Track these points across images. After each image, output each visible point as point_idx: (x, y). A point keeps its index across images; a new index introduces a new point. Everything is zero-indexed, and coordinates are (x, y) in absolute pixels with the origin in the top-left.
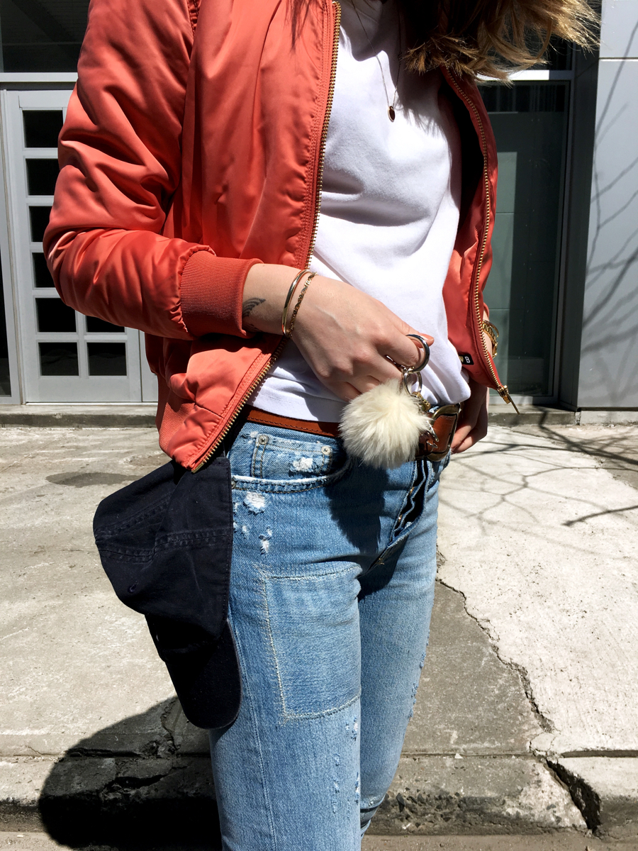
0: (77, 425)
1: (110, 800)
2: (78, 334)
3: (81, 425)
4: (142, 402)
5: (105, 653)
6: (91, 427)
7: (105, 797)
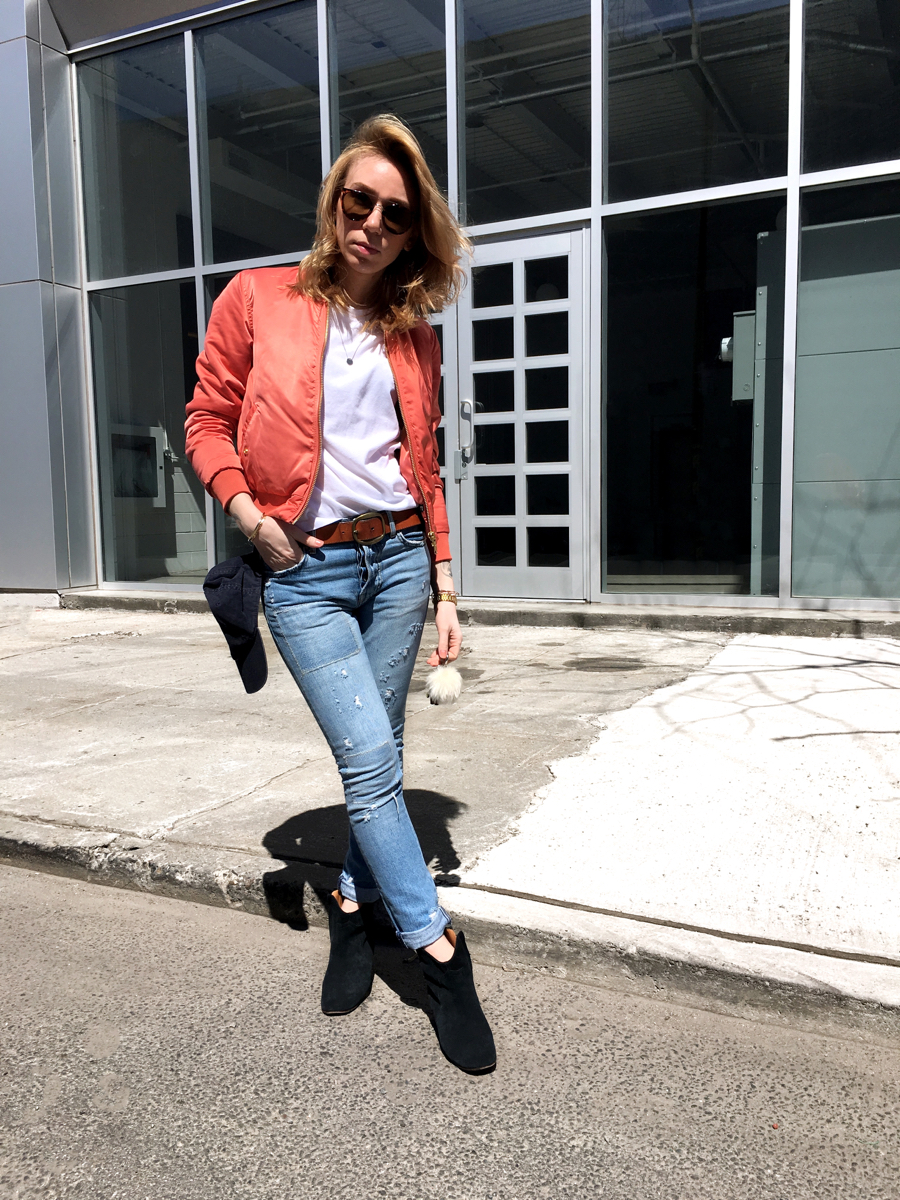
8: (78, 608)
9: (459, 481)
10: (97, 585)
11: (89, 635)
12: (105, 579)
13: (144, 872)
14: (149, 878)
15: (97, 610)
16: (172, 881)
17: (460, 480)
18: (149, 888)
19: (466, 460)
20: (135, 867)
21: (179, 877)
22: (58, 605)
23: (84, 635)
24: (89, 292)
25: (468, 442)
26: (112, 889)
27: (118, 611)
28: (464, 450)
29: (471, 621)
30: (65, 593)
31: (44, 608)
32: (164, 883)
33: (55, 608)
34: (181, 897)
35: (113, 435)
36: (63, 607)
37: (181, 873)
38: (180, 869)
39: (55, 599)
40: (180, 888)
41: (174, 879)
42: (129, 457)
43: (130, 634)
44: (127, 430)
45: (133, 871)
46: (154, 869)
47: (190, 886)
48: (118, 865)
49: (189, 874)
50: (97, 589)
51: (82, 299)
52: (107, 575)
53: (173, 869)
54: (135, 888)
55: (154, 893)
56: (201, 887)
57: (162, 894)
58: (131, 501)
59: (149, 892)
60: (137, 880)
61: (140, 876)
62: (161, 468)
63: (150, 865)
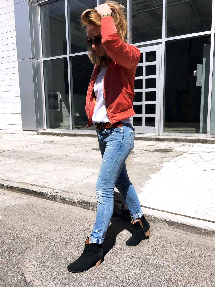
8: (41, 135)
10: (45, 129)
11: (44, 141)
12: (47, 128)
13: (59, 198)
15: (45, 135)
20: (57, 197)
21: (66, 199)
24: (43, 61)
26: (52, 201)
27: (50, 136)
30: (38, 131)
31: (33, 135)
32: (63, 201)
33: (36, 135)
34: (67, 204)
35: (48, 94)
36: (38, 135)
38: (67, 198)
39: (36, 133)
40: (67, 202)
42: (52, 99)
43: (53, 141)
44: (52, 93)
46: (61, 197)
47: (69, 201)
48: (53, 196)
49: (69, 199)
50: (45, 130)
51: (41, 62)
52: (47, 127)
53: (65, 198)
54: (57, 201)
55: (61, 202)
56: (71, 202)
57: (63, 203)
58: (53, 110)
59: (60, 202)
60: (57, 200)
61: (58, 199)
62: (59, 102)
63: (60, 196)
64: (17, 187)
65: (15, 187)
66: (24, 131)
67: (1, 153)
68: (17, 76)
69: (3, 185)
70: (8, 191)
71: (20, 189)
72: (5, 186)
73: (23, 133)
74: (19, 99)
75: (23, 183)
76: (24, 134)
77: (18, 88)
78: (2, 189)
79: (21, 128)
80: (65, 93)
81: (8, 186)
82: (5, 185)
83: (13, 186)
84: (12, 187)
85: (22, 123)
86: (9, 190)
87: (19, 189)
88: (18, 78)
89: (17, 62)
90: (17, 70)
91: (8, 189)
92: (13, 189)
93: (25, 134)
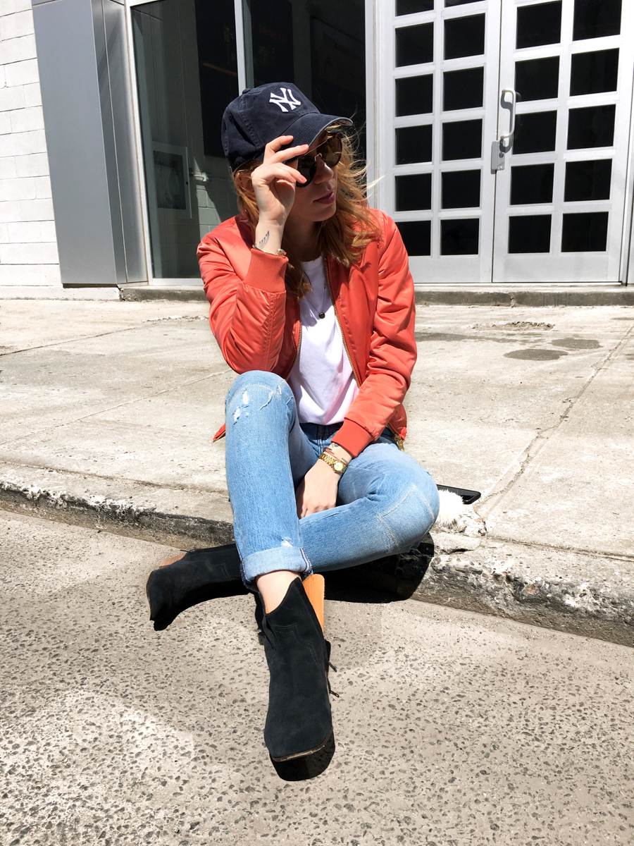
0: (424, 302)
1: (406, 561)
2: (432, 211)
3: (428, 302)
4: (492, 282)
5: (422, 451)
6: (438, 304)
7: (402, 557)
8: (136, 300)
9: (494, 172)
10: (147, 281)
11: (161, 318)
12: (154, 277)
13: (497, 589)
14: (510, 598)
15: (153, 301)
16: (558, 606)
17: (496, 171)
18: (511, 613)
19: (503, 149)
20: (482, 581)
21: (570, 601)
22: (118, 298)
23: (157, 319)
24: (132, 8)
25: (507, 133)
26: (442, 608)
27: (172, 302)
28: (502, 140)
29: (513, 302)
30: (123, 287)
31: (106, 301)
32: (541, 608)
33: (116, 300)
34: (576, 631)
35: (154, 152)
36: (123, 300)
37: (573, 595)
38: (570, 589)
39: (115, 293)
40: (574, 617)
41: (563, 604)
42: (167, 172)
43: (197, 318)
44: (166, 149)
45: (480, 586)
46: (521, 585)
47: (597, 616)
48: (451, 576)
49: (589, 598)
50: (148, 285)
51: (126, 13)
52: (156, 272)
53: (557, 589)
54: (484, 610)
55: (522, 619)
56: (618, 621)
57: (541, 624)
58: (171, 212)
59: (511, 618)
60: (487, 600)
61: (492, 594)
62: (187, 183)
63: (508, 579)
64: (174, 513)
65: (161, 515)
66: (66, 286)
67: (4, 357)
68: (31, 72)
69: (83, 504)
70: (115, 537)
71: (194, 528)
72: (93, 508)
73: (65, 297)
74: (42, 164)
75: (194, 488)
76: (67, 299)
77: (36, 120)
78: (77, 524)
79: (54, 276)
80: (205, 154)
81: (114, 507)
82: (92, 503)
83: (148, 506)
84: (144, 514)
85: (60, 258)
86: (120, 533)
87: (187, 528)
88: (38, 79)
89: (31, 11)
90: (29, 47)
91: (114, 527)
92: (149, 526)
93: (71, 298)
